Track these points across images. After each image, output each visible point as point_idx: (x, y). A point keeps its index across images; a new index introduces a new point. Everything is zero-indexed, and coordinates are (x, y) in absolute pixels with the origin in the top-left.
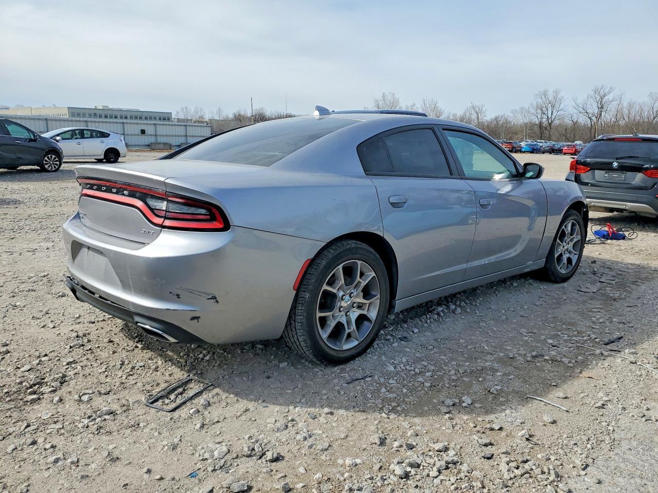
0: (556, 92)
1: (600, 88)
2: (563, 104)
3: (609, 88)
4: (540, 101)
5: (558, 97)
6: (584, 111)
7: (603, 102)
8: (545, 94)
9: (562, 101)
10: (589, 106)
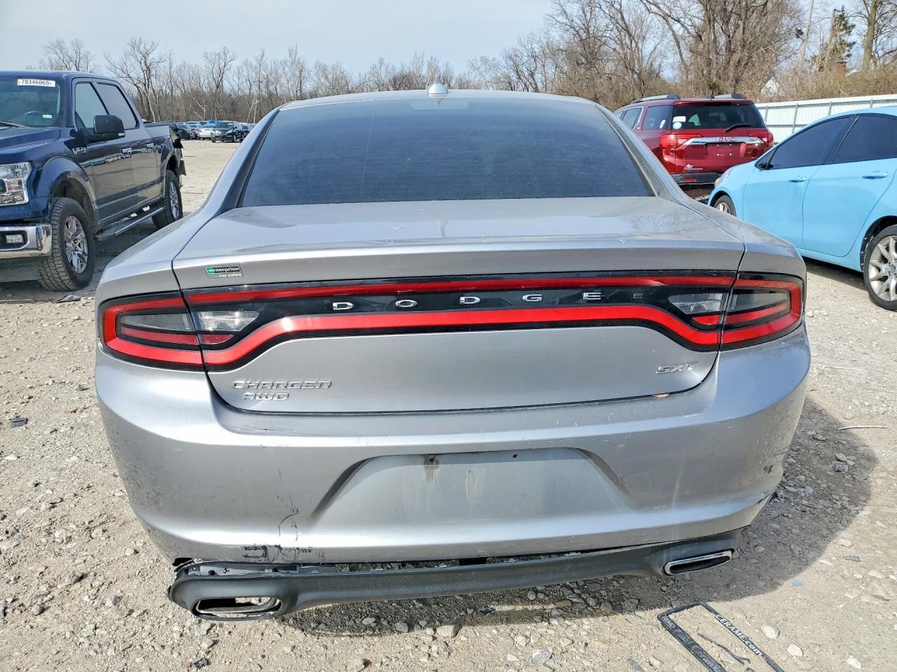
0: (77, 45)
1: (138, 42)
2: (91, 63)
3: (151, 44)
4: (54, 57)
5: (81, 52)
6: (124, 75)
7: (148, 62)
8: (59, 46)
9: (89, 58)
10: (130, 69)
